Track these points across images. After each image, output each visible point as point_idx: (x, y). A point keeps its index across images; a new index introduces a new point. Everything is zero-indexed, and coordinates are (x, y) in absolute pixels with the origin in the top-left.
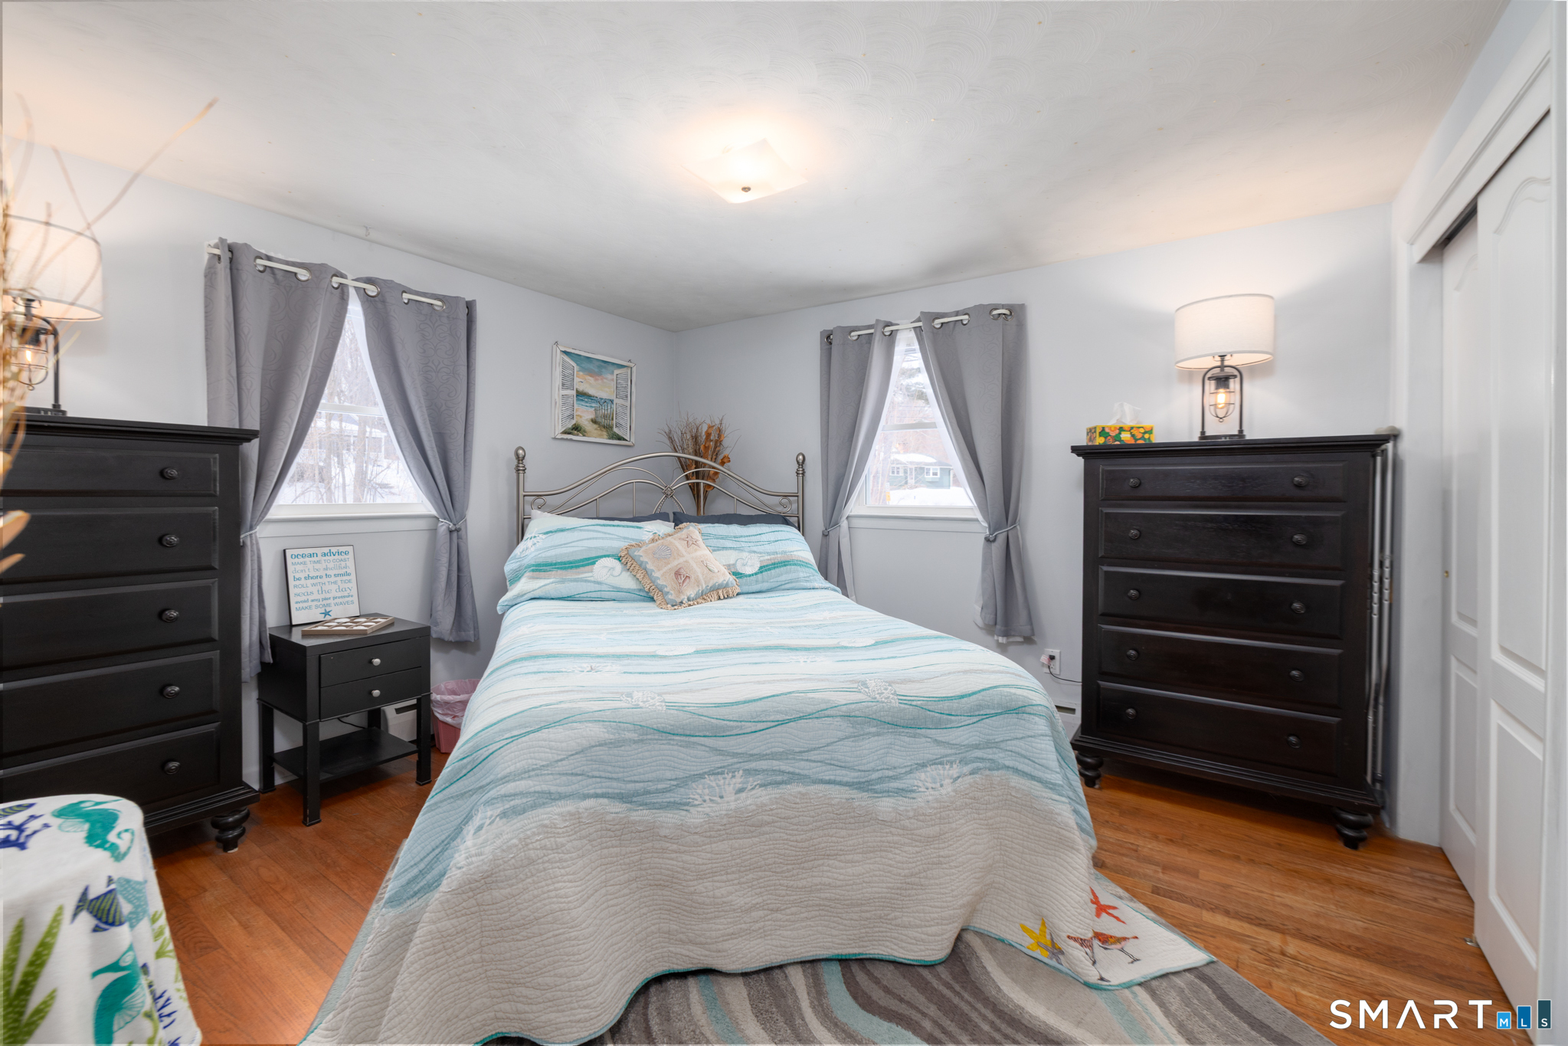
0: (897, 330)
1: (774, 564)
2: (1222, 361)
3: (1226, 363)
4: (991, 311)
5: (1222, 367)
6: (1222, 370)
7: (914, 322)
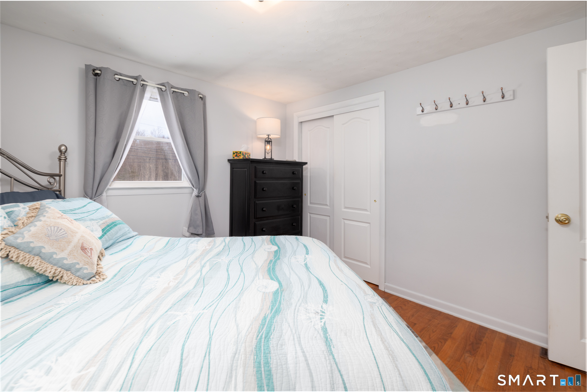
0: (147, 85)
1: (108, 226)
2: (268, 136)
3: (270, 137)
4: (199, 94)
5: (268, 138)
6: (268, 139)
7: (158, 84)
